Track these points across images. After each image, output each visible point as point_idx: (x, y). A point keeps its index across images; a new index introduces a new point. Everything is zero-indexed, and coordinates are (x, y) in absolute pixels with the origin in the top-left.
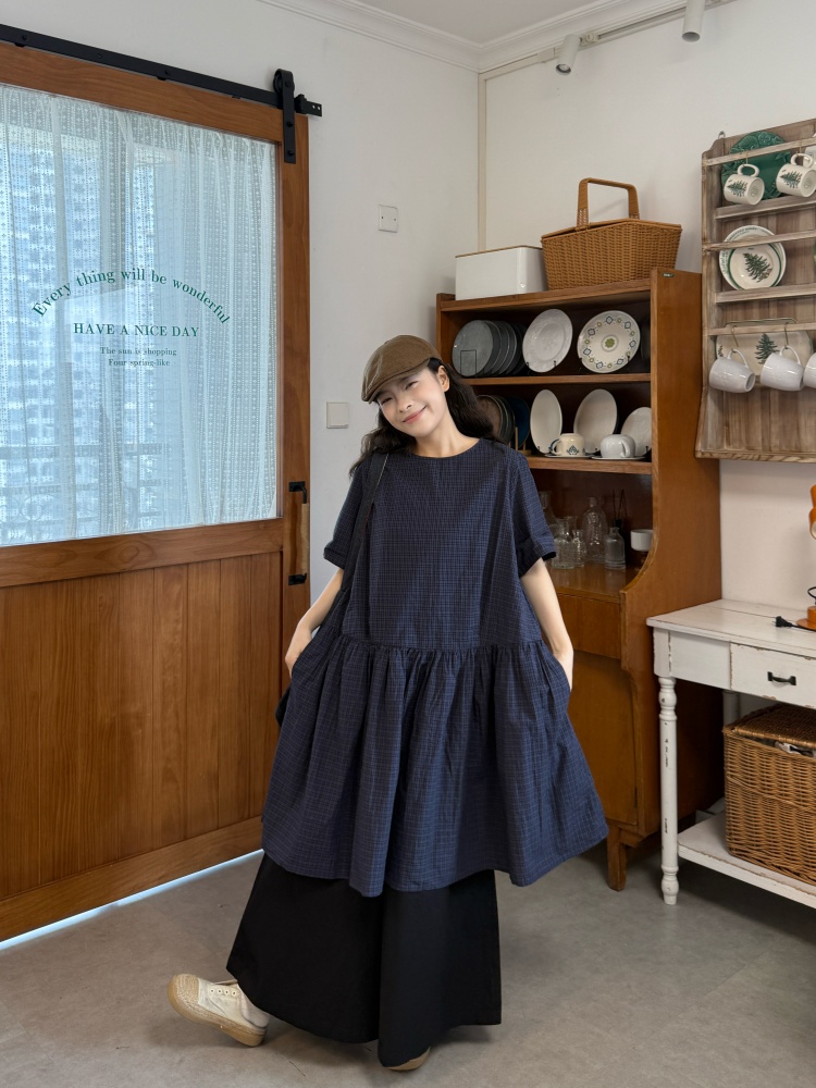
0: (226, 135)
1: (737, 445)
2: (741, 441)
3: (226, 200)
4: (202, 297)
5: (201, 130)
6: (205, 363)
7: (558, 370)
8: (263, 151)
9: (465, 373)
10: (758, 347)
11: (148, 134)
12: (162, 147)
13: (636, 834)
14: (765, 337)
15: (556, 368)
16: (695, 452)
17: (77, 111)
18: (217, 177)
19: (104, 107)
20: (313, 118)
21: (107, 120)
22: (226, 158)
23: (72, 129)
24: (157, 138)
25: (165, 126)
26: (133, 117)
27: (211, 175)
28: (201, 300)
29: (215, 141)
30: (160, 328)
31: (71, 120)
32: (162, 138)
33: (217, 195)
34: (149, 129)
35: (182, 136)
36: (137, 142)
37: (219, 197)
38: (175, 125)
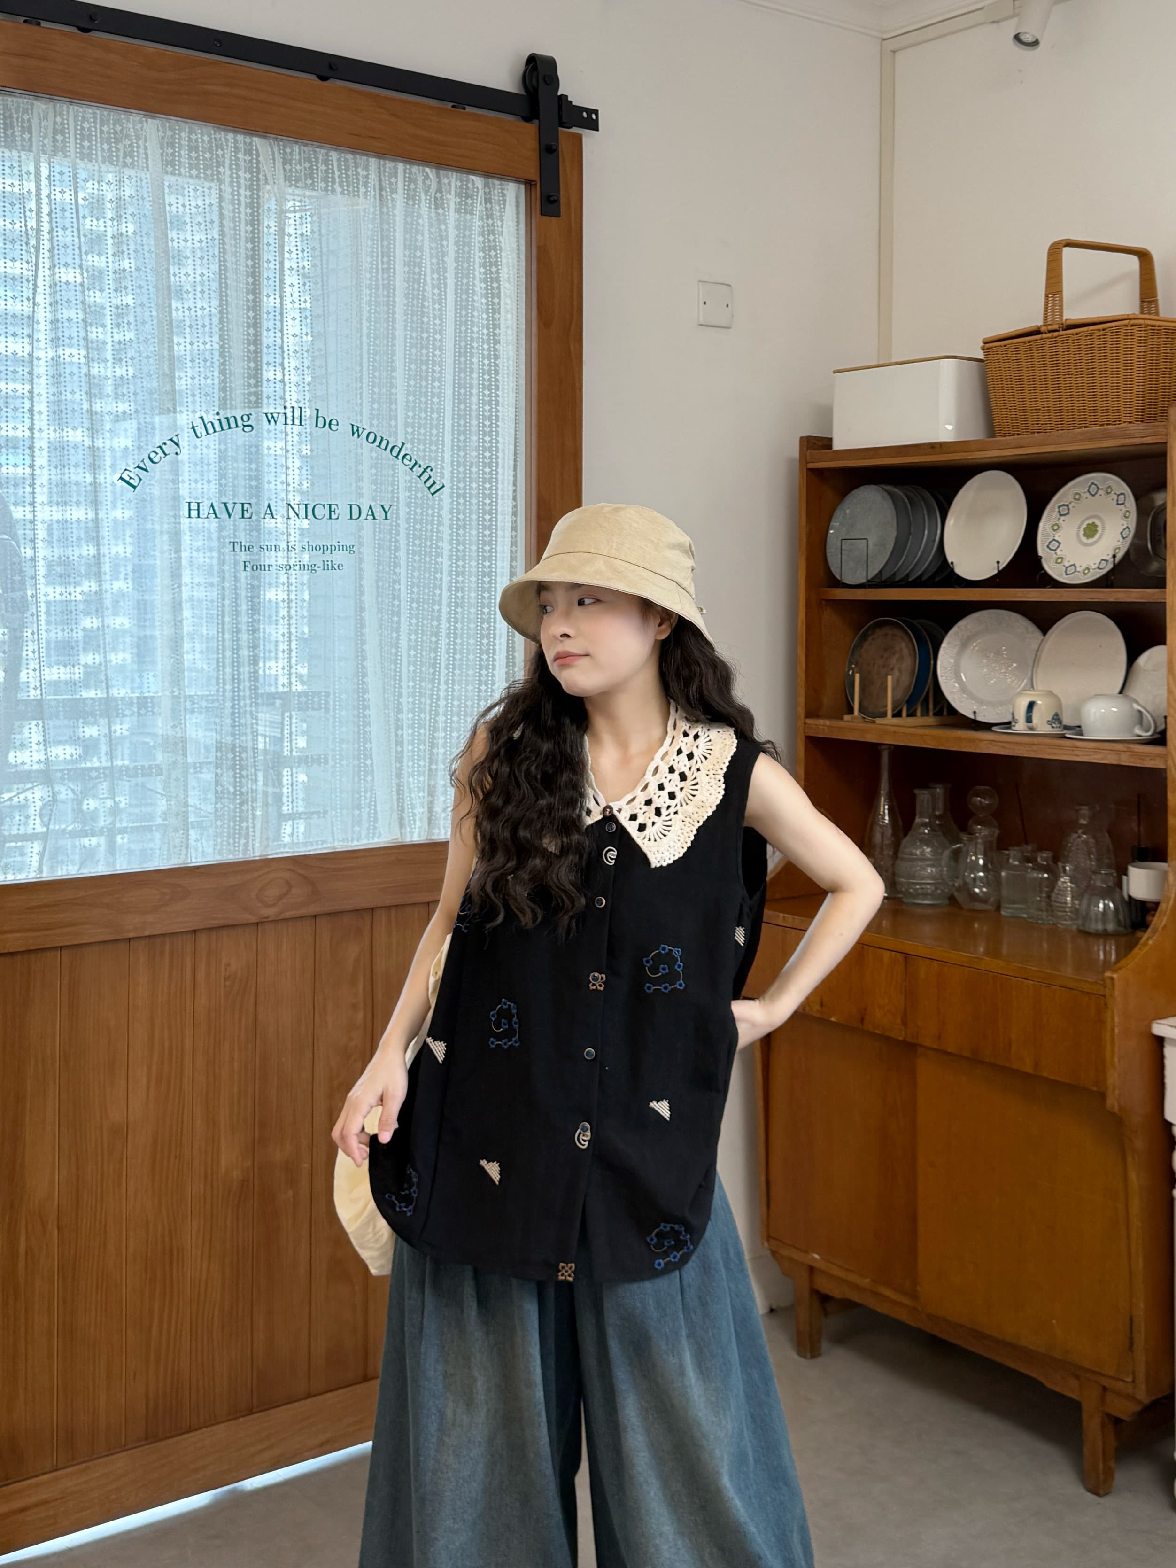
0: (441, 172)
3: (441, 285)
4: (398, 452)
5: (400, 166)
6: (403, 563)
7: (1003, 578)
8: (504, 195)
9: (847, 579)
11: (310, 174)
12: (334, 193)
13: (1131, 1398)
15: (1000, 573)
17: (190, 140)
18: (426, 244)
19: (235, 132)
20: (589, 138)
21: (240, 155)
22: (440, 211)
23: (182, 170)
24: (326, 182)
25: (339, 160)
26: (285, 147)
27: (416, 240)
28: (397, 457)
29: (424, 183)
30: (327, 507)
31: (180, 156)
32: (333, 182)
33: (425, 275)
34: (311, 168)
35: (367, 177)
36: (290, 186)
37: (428, 279)
38: (355, 159)
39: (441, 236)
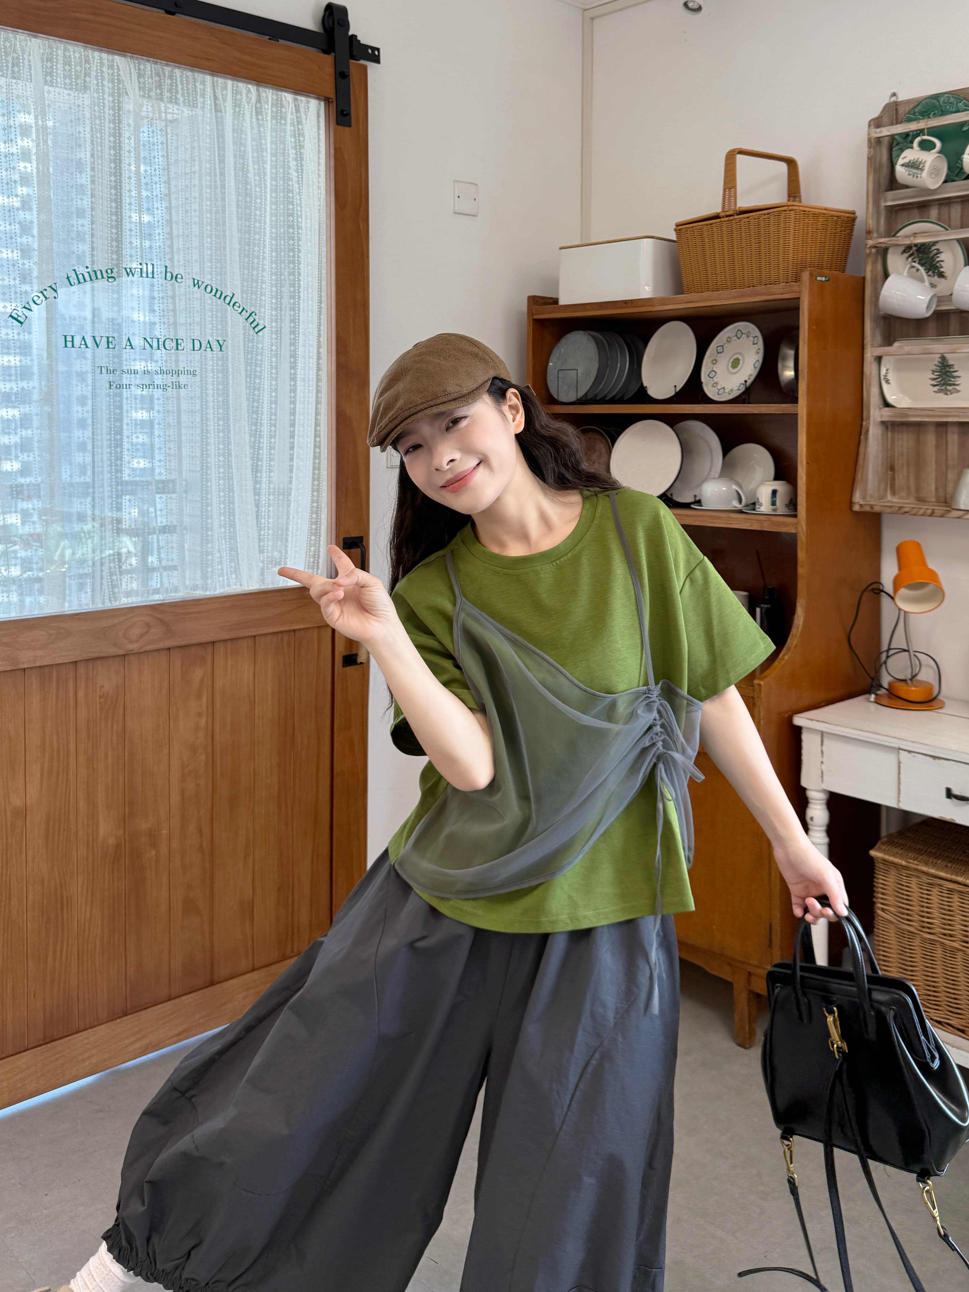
0: (261, 89)
1: (903, 494)
2: (908, 489)
3: (261, 173)
4: (229, 301)
5: (229, 83)
7: (679, 397)
8: (308, 108)
9: (563, 399)
10: (934, 372)
11: (160, 87)
12: (176, 103)
14: (943, 358)
15: (676, 394)
16: (851, 503)
17: (65, 56)
18: (249, 142)
19: (101, 51)
20: (372, 67)
21: (105, 69)
22: (260, 117)
23: (59, 80)
24: (171, 92)
25: (181, 76)
26: (139, 64)
27: (241, 138)
28: (229, 304)
29: (247, 96)
30: (175, 341)
31: (57, 69)
32: (177, 92)
33: (248, 165)
34: (160, 81)
35: (204, 90)
36: (144, 96)
37: (251, 168)
38: (193, 76)
39: (260, 136)
